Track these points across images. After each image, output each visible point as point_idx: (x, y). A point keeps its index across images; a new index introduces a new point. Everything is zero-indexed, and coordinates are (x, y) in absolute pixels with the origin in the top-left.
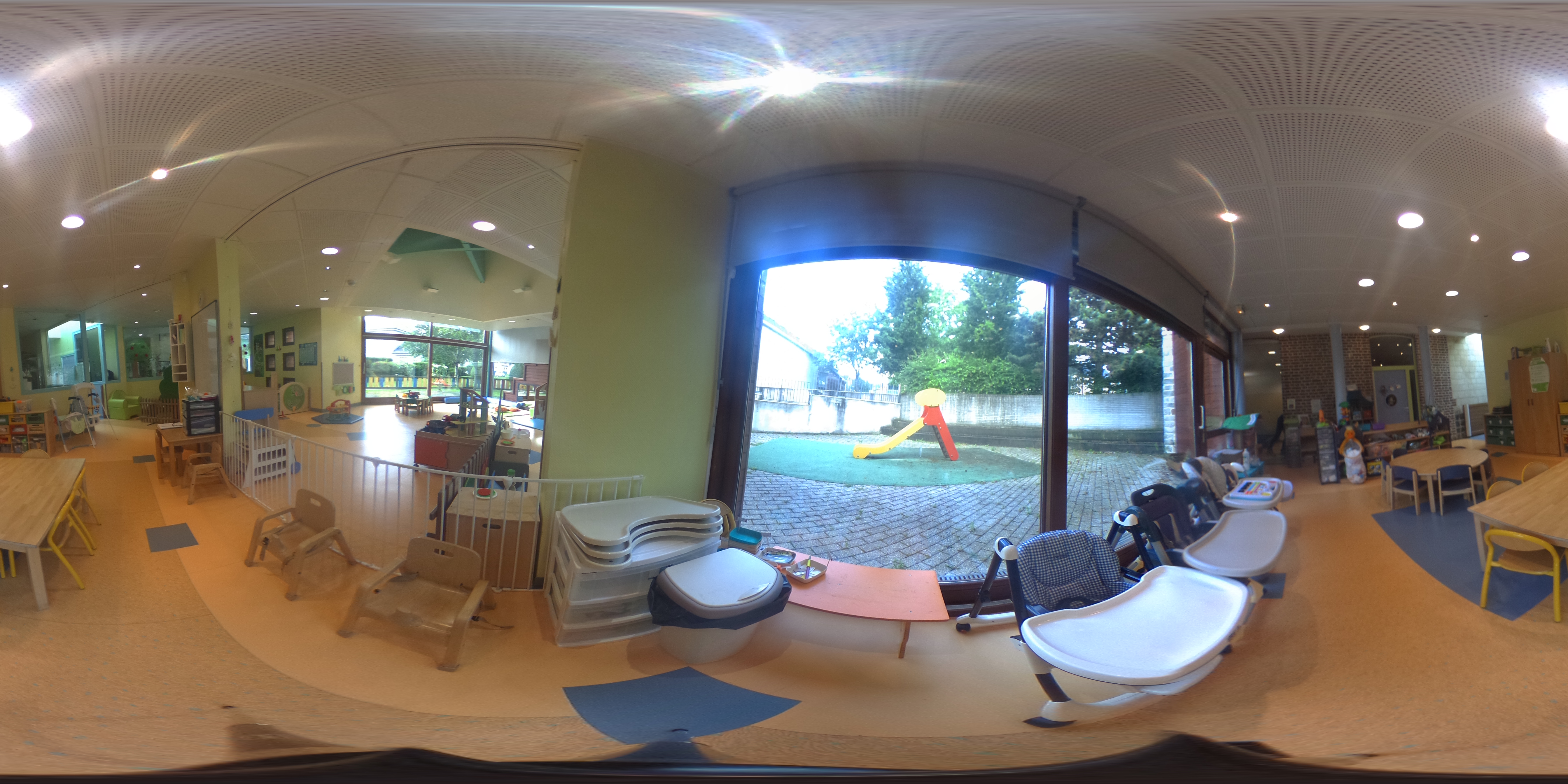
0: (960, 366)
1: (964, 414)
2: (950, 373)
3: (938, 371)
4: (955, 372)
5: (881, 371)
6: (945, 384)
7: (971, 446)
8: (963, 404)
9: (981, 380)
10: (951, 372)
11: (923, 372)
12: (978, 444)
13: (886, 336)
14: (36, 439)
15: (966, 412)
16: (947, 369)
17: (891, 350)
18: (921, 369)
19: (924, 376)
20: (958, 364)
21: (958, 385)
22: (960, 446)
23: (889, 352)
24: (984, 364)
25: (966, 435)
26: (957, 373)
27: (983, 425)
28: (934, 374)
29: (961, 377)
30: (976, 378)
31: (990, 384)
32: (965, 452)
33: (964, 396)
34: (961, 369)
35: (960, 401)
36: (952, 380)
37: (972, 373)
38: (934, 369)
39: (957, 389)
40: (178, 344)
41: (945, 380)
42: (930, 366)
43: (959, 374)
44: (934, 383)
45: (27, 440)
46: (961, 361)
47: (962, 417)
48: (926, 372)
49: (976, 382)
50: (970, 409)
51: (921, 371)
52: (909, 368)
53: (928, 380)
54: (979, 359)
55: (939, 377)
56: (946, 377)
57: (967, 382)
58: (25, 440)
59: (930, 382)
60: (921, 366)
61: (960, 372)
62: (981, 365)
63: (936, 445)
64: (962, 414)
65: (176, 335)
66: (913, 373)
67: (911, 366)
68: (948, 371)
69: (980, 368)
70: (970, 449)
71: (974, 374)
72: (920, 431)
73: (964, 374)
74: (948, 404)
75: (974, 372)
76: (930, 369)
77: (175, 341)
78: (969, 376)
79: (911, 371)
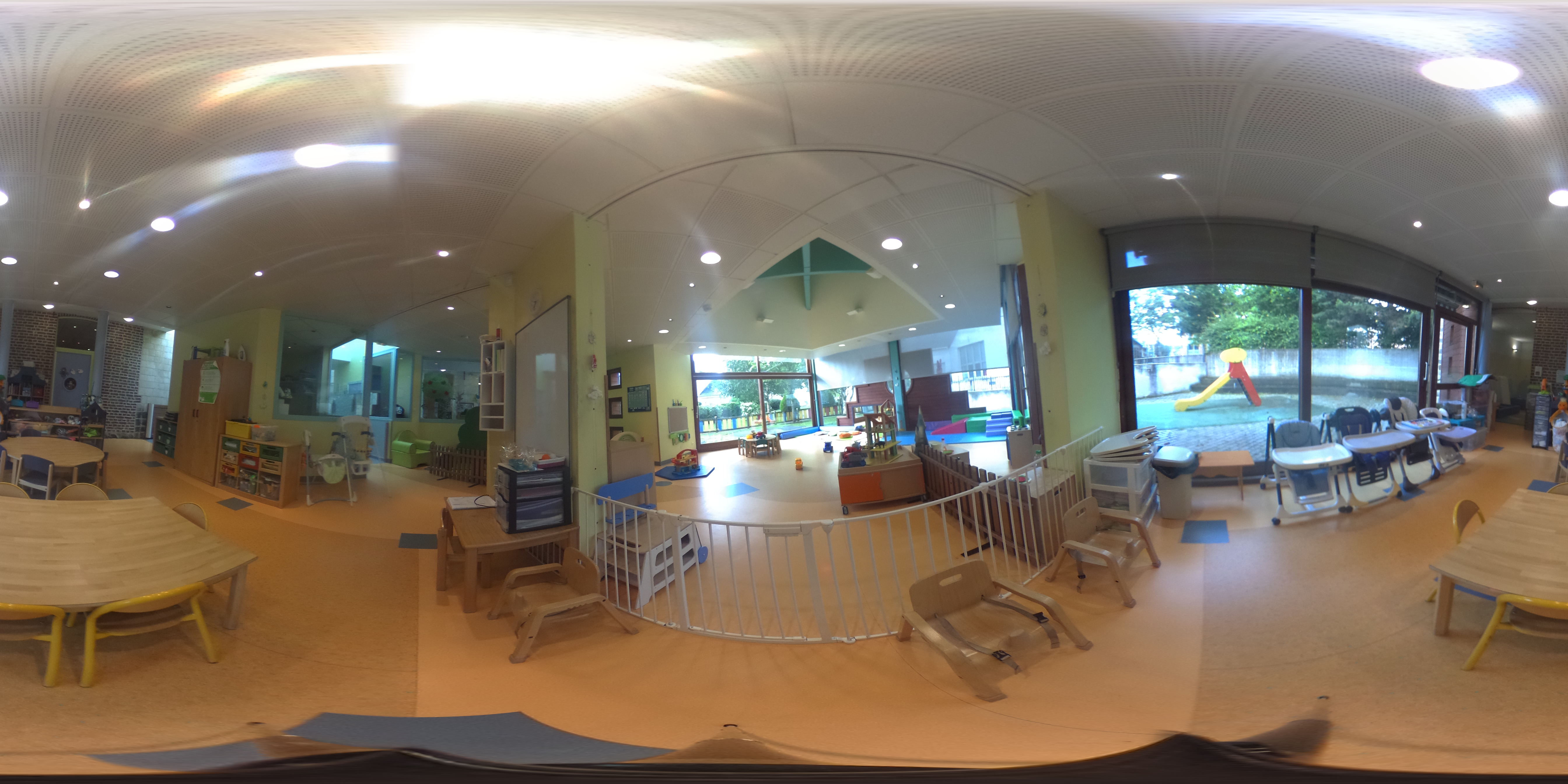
0: (1259, 324)
1: (1265, 367)
2: (1249, 332)
3: (1238, 330)
4: (1254, 330)
5: (1182, 334)
6: (1245, 341)
7: (1273, 395)
8: (1263, 359)
9: (1279, 336)
10: (1250, 330)
11: (1224, 332)
12: (1279, 393)
13: (1182, 301)
14: (268, 480)
15: (1266, 365)
16: (1247, 328)
17: (1189, 314)
18: (1222, 330)
19: (1225, 336)
20: (1256, 323)
21: (1257, 341)
22: (1263, 396)
23: (1188, 316)
24: (1281, 322)
25: (1267, 386)
26: (1256, 331)
27: (1283, 376)
28: (1234, 333)
29: (1260, 334)
30: (1274, 335)
31: (1287, 340)
32: (1267, 400)
33: (1264, 351)
34: (1260, 327)
35: (1260, 356)
36: (1251, 337)
37: (1271, 331)
38: (1234, 329)
39: (1257, 345)
40: (493, 373)
41: (1246, 338)
42: (1230, 327)
43: (1258, 332)
44: (1235, 341)
45: (256, 478)
46: (1260, 320)
47: (1264, 371)
48: (1226, 332)
49: (1275, 338)
50: (1271, 363)
51: (1222, 331)
52: (1210, 329)
53: (1229, 339)
54: (1276, 318)
55: (1240, 335)
56: (1246, 335)
57: (1266, 339)
58: (253, 477)
59: (1232, 341)
60: (1221, 327)
61: (1259, 330)
62: (1278, 323)
63: (1243, 396)
64: (1263, 368)
65: (490, 360)
66: (1215, 334)
67: (1212, 328)
68: (1248, 330)
69: (1277, 325)
70: (1271, 397)
71: (1272, 331)
72: (1226, 385)
73: (1263, 331)
74: (1250, 359)
75: (1272, 329)
76: (1230, 329)
77: (487, 368)
78: (1267, 333)
79: (1212, 332)
